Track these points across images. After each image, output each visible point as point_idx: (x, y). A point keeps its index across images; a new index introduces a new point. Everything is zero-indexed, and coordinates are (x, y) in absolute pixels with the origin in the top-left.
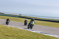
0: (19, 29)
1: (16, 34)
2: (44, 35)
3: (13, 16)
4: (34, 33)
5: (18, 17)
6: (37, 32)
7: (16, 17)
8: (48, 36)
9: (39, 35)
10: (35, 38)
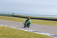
0: (11, 29)
1: (7, 34)
2: (36, 34)
3: (7, 16)
4: (26, 32)
5: (11, 16)
6: (29, 30)
7: (10, 16)
8: (40, 35)
9: (31, 34)
10: (26, 37)
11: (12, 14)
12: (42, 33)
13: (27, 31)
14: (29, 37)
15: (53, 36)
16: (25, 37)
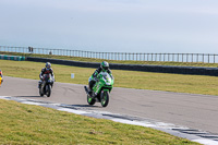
0: (23, 107)
1: (6, 128)
2: (118, 124)
4: (79, 117)
5: (22, 59)
7: (18, 59)
8: (133, 128)
9: (97, 126)
10: (80, 137)
11: (27, 52)
12: (139, 120)
13: (84, 115)
14: (90, 136)
15: (181, 131)
16: (76, 139)
